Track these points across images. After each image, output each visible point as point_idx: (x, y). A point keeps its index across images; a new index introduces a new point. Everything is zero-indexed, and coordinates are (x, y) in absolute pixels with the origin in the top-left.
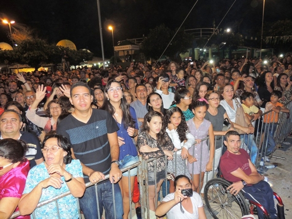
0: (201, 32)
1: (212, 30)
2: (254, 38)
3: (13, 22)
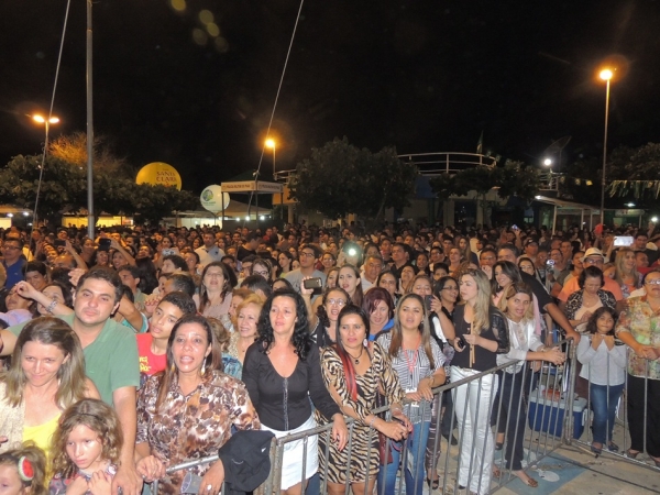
0: (448, 161)
1: (477, 159)
2: (583, 183)
3: (55, 120)
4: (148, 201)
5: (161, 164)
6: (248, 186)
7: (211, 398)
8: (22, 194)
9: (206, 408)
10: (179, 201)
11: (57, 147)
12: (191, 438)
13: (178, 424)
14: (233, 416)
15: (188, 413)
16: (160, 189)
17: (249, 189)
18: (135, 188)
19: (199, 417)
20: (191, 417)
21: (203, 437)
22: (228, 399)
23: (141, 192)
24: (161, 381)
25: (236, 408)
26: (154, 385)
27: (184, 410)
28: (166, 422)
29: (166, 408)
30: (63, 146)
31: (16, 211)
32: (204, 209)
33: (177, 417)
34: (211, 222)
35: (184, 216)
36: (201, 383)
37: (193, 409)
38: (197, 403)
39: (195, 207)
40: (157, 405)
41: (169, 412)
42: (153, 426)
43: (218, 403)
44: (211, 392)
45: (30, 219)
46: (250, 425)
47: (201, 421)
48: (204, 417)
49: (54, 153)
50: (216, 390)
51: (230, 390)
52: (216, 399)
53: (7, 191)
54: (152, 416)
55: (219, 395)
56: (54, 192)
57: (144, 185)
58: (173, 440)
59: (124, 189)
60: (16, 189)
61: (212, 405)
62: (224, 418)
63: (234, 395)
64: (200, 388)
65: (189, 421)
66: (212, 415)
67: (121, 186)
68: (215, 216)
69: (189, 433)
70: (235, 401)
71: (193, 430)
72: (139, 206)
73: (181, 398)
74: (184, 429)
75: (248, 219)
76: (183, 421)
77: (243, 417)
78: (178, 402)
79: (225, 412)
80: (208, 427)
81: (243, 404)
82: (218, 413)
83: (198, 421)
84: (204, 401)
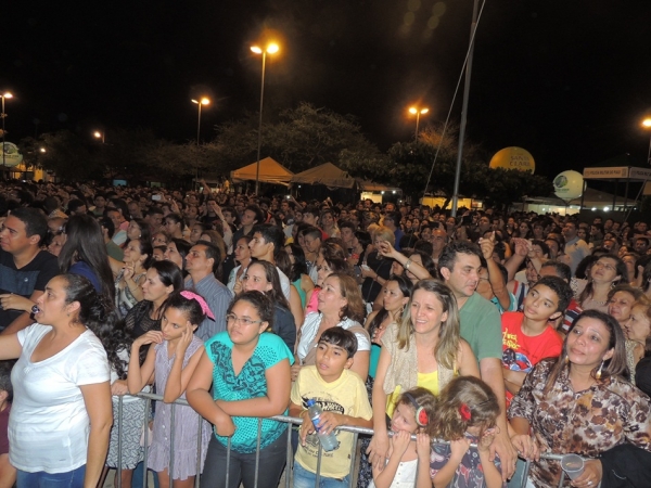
3: (425, 111)
4: (502, 185)
5: (516, 148)
6: (618, 172)
7: (605, 403)
8: (396, 174)
9: (599, 412)
10: (533, 187)
11: (424, 134)
12: (577, 438)
13: (566, 419)
14: (627, 428)
15: (576, 411)
16: (514, 174)
17: (619, 176)
18: (490, 172)
19: (589, 420)
20: (579, 416)
21: (591, 442)
22: (625, 410)
23: (496, 176)
24: (551, 368)
25: (634, 423)
26: (543, 370)
27: (573, 405)
28: (553, 413)
29: (554, 399)
30: (429, 134)
31: (386, 189)
32: (556, 197)
33: (563, 411)
34: (561, 211)
35: (531, 202)
36: (595, 385)
37: (582, 409)
38: (589, 405)
39: (548, 194)
40: (544, 391)
41: (556, 403)
42: (539, 412)
43: (614, 412)
44: (606, 397)
45: (397, 196)
46: (645, 445)
47: (591, 424)
48: (595, 420)
49: (421, 140)
50: (612, 396)
51: (629, 401)
52: (612, 407)
53: (386, 173)
54: (538, 402)
55: (616, 403)
56: (420, 175)
57: (498, 169)
58: (557, 433)
59: (480, 172)
60: (393, 171)
61: (605, 411)
62: (618, 429)
63: (633, 408)
64: (593, 389)
65: (577, 420)
66: (604, 421)
67: (478, 169)
68: (565, 204)
69: (576, 432)
70: (634, 414)
71: (581, 431)
72: (492, 189)
73: (570, 393)
74: (571, 427)
75: (606, 209)
76: (570, 418)
77: (639, 435)
78: (566, 397)
79: (620, 422)
80: (599, 434)
81: (642, 421)
82: (612, 422)
83: (587, 423)
84: (597, 405)
